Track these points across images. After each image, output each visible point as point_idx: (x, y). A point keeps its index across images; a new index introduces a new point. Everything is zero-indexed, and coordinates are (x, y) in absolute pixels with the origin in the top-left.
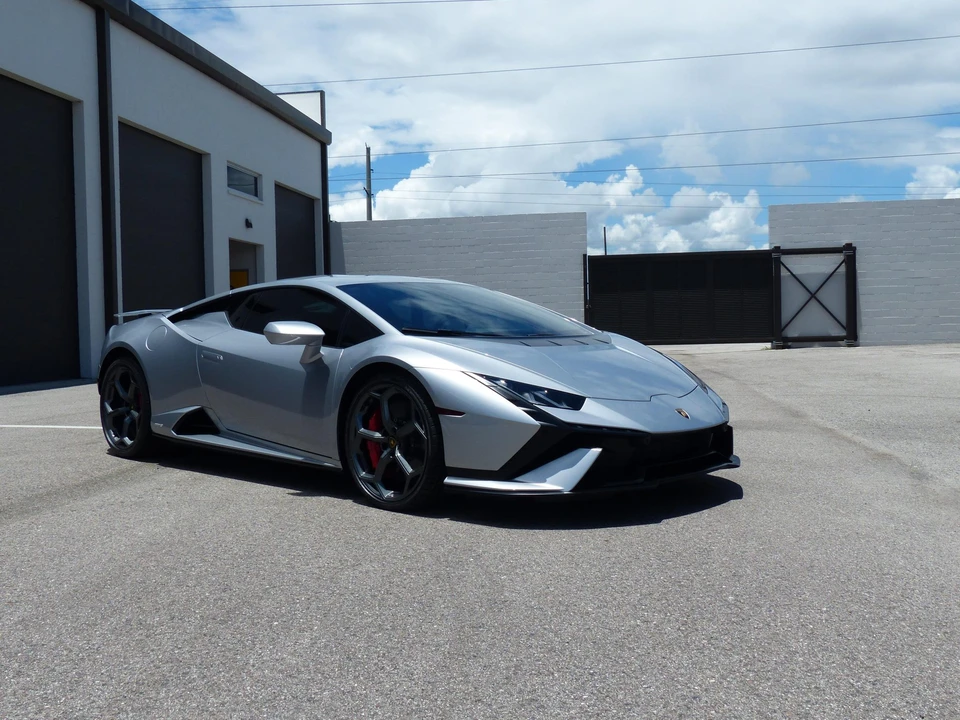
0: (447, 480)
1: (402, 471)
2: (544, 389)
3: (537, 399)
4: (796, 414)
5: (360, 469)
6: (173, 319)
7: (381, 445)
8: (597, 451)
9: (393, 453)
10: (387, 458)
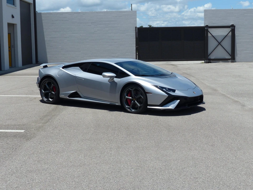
0: (148, 107)
1: (138, 105)
2: (167, 88)
3: (166, 90)
4: (215, 90)
5: (126, 105)
7: (131, 100)
8: (179, 101)
9: (134, 102)
10: (133, 103)
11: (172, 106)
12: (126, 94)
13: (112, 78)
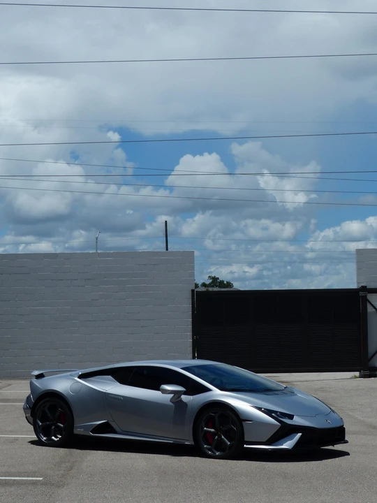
0: (245, 446)
1: (226, 444)
2: (277, 412)
3: (278, 415)
5: (204, 444)
6: (80, 377)
7: (213, 434)
8: (300, 434)
9: (220, 437)
10: (218, 439)
11: (287, 445)
12: (203, 424)
13: (177, 396)
